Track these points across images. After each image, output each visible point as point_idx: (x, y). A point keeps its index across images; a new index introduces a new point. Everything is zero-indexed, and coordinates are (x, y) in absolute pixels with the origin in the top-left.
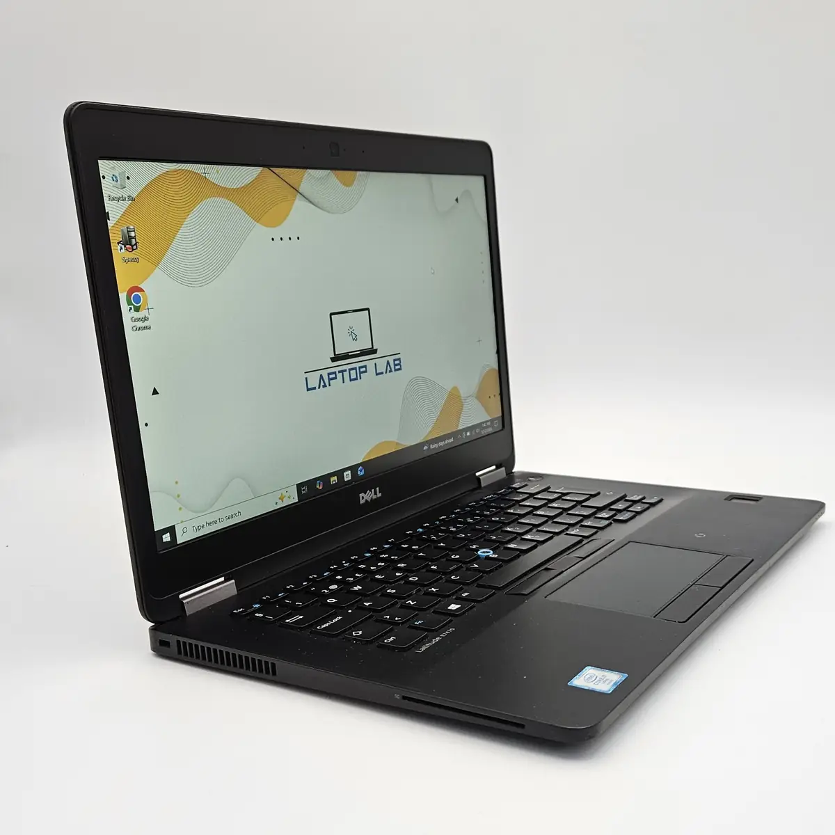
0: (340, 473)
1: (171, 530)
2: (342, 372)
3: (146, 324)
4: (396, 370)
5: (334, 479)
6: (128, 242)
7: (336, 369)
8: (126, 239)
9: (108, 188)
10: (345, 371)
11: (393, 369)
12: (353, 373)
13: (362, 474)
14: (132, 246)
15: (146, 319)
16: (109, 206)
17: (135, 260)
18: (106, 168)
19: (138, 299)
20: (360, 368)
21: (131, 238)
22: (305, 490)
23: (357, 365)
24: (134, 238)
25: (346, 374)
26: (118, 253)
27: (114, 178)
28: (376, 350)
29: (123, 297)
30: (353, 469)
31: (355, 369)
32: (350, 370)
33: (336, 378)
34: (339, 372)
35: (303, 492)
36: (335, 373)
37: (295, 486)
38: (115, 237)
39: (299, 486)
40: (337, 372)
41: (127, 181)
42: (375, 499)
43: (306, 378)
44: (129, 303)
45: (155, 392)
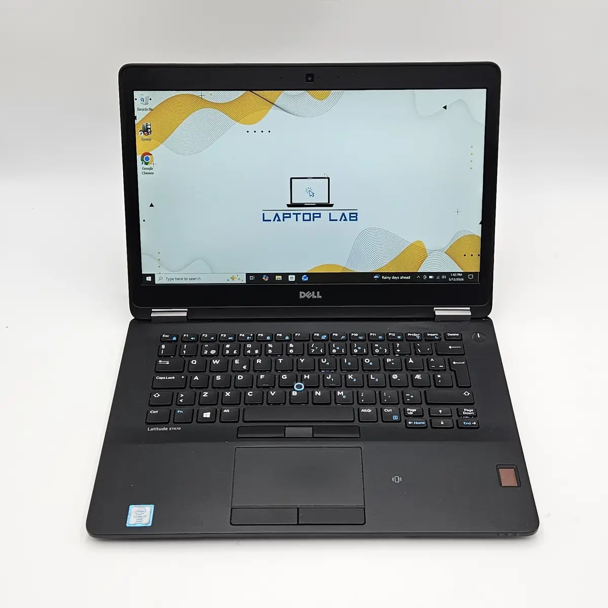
0: (285, 276)
1: (153, 276)
2: (297, 214)
3: (151, 171)
4: (350, 220)
5: (279, 278)
6: (146, 130)
7: (292, 212)
8: (145, 130)
9: (137, 104)
10: (300, 214)
11: (348, 219)
12: (307, 217)
13: (305, 280)
14: (148, 133)
15: (151, 169)
16: (137, 113)
17: (150, 140)
18: (137, 94)
19: (148, 159)
20: (314, 214)
21: (148, 129)
22: (252, 278)
23: (312, 212)
24: (150, 129)
25: (300, 217)
26: (139, 136)
27: (142, 100)
28: (333, 205)
29: (139, 157)
30: (298, 276)
31: (310, 214)
32: (304, 214)
33: (290, 217)
34: (293, 214)
35: (251, 279)
36: (290, 214)
37: (245, 274)
38: (138, 128)
39: (248, 275)
40: (292, 214)
41: (149, 100)
42: (315, 299)
43: (264, 214)
44: (142, 160)
45: (152, 205)
